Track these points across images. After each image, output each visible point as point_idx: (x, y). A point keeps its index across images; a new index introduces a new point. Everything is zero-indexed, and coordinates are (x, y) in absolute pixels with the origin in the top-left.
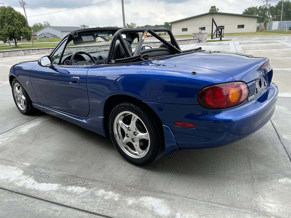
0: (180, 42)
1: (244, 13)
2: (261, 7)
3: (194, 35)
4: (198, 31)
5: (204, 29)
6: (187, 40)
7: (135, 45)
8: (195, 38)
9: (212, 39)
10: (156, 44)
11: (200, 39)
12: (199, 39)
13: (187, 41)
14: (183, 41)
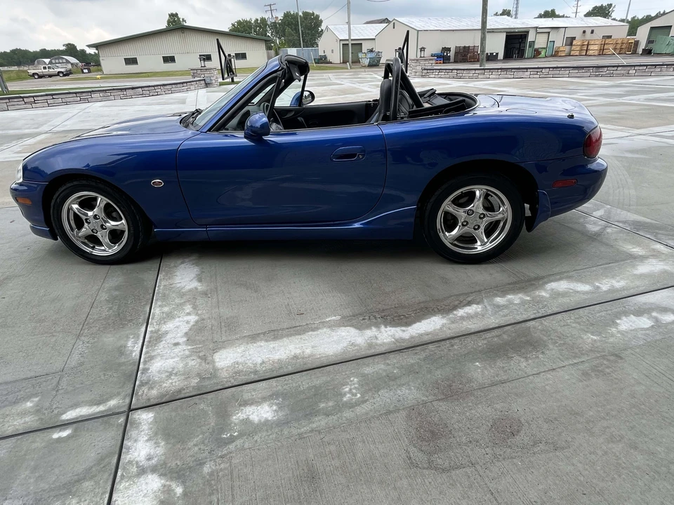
0: (174, 86)
1: (230, 30)
2: (257, 20)
3: (192, 71)
4: (197, 64)
5: (208, 58)
6: (187, 82)
7: (75, 95)
8: (197, 79)
9: (223, 79)
10: (125, 93)
11: (208, 81)
12: (204, 80)
13: (185, 85)
14: (179, 86)
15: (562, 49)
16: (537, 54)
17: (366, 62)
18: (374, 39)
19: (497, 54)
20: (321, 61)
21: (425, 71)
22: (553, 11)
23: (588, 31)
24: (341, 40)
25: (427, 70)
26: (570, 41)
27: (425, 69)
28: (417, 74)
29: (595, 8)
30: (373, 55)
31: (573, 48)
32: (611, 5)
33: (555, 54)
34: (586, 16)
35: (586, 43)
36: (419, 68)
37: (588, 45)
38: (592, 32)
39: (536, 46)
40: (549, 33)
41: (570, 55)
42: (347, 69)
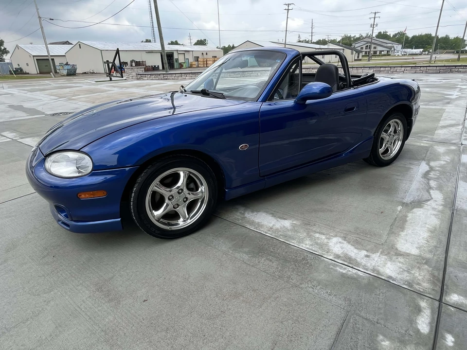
15: (193, 63)
16: (181, 66)
17: (65, 72)
18: (65, 56)
19: (158, 66)
20: (18, 73)
21: (139, 76)
22: (176, 41)
23: (205, 54)
24: (34, 56)
25: (141, 75)
26: (197, 59)
27: (138, 74)
28: (134, 78)
29: (198, 41)
30: (69, 67)
31: (199, 62)
32: (206, 40)
33: (191, 66)
34: (194, 45)
35: (205, 60)
36: (134, 74)
37: (206, 61)
38: (207, 54)
39: (179, 62)
40: (184, 54)
41: (198, 67)
42: (52, 77)
